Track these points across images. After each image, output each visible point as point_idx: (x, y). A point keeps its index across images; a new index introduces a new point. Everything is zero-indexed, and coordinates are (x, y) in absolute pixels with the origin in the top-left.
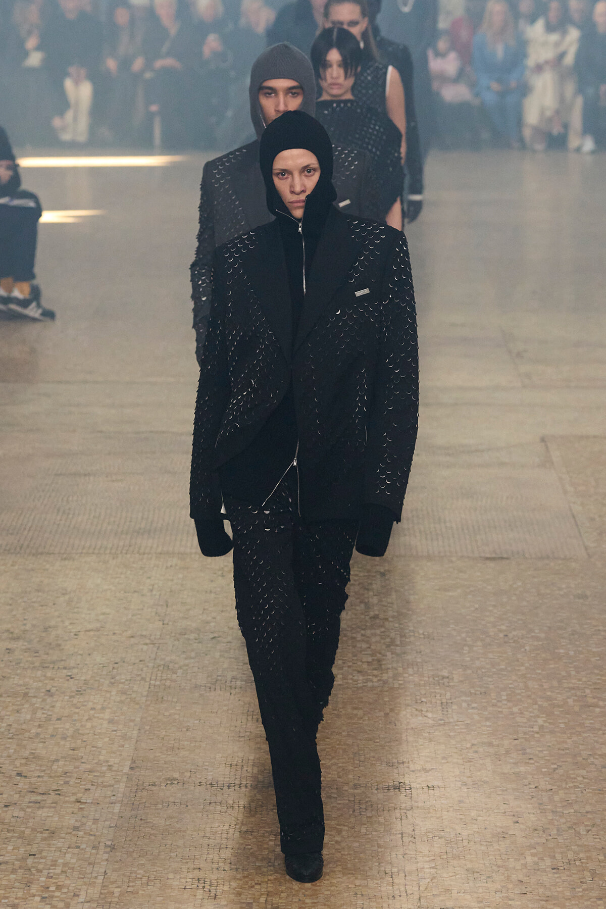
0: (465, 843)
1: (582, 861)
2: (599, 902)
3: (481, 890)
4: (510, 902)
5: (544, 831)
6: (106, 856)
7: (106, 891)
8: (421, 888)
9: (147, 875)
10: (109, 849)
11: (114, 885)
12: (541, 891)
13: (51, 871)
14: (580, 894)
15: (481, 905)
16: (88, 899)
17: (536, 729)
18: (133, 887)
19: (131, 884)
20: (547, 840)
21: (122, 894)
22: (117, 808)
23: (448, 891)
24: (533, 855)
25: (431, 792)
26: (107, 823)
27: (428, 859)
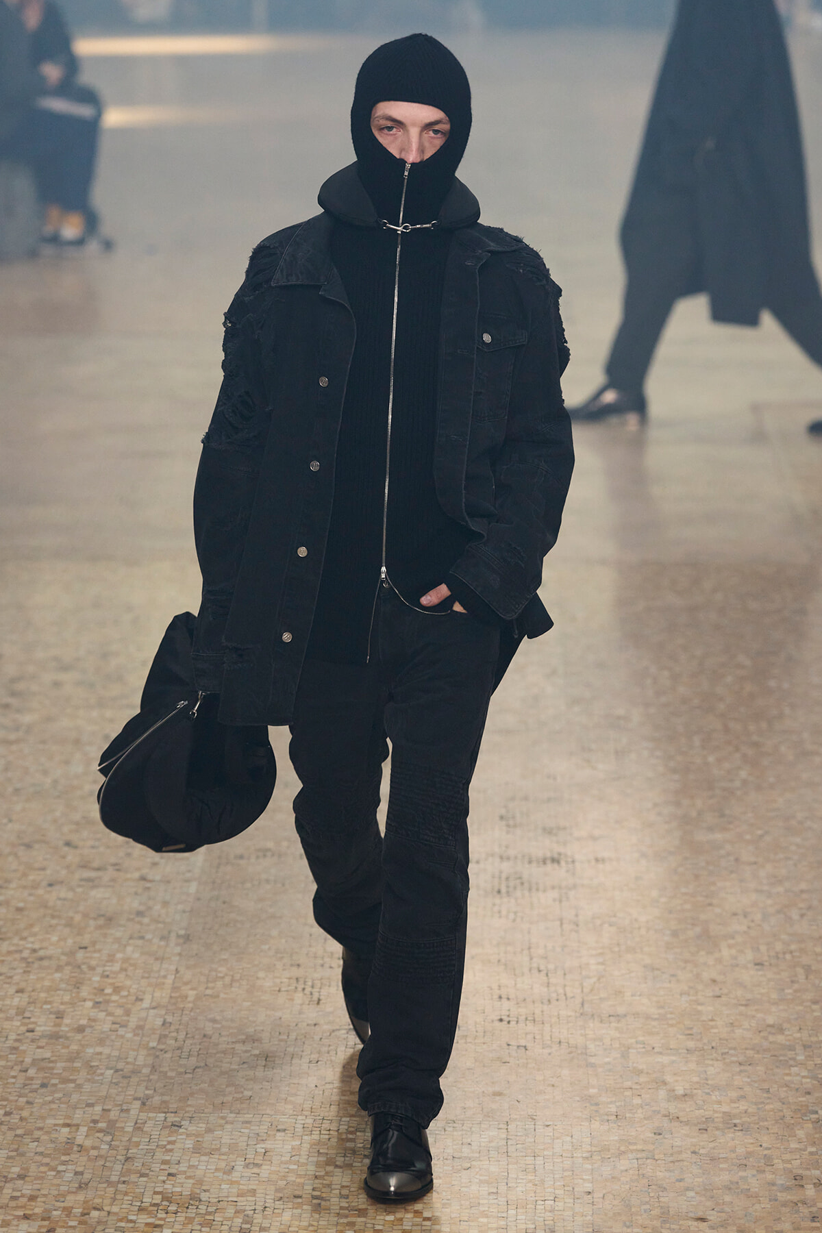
0: (643, 932)
1: (794, 954)
2: (814, 1007)
3: (662, 993)
4: (700, 1008)
5: (745, 916)
6: (178, 949)
7: (177, 994)
8: (585, 990)
9: (231, 973)
10: (181, 941)
11: (189, 987)
12: (739, 993)
13: (107, 968)
14: (789, 997)
15: (661, 1011)
16: (154, 1004)
17: (737, 784)
18: (213, 988)
19: (210, 985)
20: (749, 927)
21: (198, 998)
22: (193, 887)
23: (619, 993)
24: (730, 947)
25: (600, 866)
26: (180, 907)
27: (594, 952)
